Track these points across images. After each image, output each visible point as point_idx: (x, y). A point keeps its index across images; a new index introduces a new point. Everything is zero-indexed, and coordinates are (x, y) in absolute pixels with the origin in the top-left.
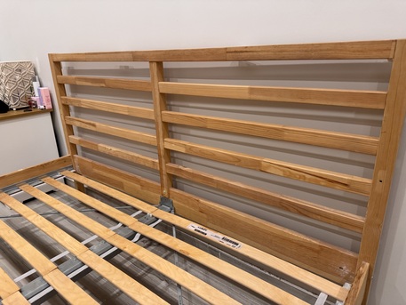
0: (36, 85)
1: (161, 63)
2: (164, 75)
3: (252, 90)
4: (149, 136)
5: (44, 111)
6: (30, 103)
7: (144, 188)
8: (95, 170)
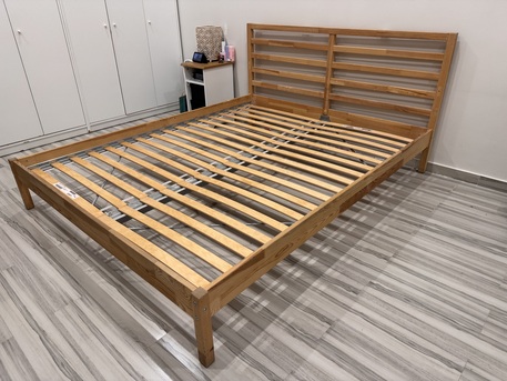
0: (223, 43)
1: (336, 35)
2: (337, 41)
3: (388, 52)
4: (320, 77)
5: (229, 63)
6: (219, 57)
7: (309, 111)
8: (271, 104)
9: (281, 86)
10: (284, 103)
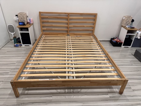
3: (83, 18)
4: (66, 25)
6: (27, 22)
7: (63, 34)
8: (50, 34)
9: (53, 29)
10: (55, 33)
